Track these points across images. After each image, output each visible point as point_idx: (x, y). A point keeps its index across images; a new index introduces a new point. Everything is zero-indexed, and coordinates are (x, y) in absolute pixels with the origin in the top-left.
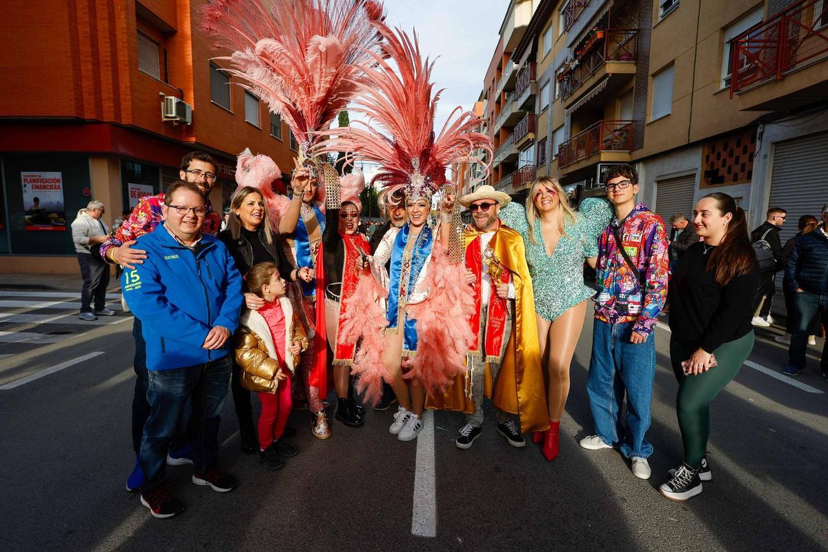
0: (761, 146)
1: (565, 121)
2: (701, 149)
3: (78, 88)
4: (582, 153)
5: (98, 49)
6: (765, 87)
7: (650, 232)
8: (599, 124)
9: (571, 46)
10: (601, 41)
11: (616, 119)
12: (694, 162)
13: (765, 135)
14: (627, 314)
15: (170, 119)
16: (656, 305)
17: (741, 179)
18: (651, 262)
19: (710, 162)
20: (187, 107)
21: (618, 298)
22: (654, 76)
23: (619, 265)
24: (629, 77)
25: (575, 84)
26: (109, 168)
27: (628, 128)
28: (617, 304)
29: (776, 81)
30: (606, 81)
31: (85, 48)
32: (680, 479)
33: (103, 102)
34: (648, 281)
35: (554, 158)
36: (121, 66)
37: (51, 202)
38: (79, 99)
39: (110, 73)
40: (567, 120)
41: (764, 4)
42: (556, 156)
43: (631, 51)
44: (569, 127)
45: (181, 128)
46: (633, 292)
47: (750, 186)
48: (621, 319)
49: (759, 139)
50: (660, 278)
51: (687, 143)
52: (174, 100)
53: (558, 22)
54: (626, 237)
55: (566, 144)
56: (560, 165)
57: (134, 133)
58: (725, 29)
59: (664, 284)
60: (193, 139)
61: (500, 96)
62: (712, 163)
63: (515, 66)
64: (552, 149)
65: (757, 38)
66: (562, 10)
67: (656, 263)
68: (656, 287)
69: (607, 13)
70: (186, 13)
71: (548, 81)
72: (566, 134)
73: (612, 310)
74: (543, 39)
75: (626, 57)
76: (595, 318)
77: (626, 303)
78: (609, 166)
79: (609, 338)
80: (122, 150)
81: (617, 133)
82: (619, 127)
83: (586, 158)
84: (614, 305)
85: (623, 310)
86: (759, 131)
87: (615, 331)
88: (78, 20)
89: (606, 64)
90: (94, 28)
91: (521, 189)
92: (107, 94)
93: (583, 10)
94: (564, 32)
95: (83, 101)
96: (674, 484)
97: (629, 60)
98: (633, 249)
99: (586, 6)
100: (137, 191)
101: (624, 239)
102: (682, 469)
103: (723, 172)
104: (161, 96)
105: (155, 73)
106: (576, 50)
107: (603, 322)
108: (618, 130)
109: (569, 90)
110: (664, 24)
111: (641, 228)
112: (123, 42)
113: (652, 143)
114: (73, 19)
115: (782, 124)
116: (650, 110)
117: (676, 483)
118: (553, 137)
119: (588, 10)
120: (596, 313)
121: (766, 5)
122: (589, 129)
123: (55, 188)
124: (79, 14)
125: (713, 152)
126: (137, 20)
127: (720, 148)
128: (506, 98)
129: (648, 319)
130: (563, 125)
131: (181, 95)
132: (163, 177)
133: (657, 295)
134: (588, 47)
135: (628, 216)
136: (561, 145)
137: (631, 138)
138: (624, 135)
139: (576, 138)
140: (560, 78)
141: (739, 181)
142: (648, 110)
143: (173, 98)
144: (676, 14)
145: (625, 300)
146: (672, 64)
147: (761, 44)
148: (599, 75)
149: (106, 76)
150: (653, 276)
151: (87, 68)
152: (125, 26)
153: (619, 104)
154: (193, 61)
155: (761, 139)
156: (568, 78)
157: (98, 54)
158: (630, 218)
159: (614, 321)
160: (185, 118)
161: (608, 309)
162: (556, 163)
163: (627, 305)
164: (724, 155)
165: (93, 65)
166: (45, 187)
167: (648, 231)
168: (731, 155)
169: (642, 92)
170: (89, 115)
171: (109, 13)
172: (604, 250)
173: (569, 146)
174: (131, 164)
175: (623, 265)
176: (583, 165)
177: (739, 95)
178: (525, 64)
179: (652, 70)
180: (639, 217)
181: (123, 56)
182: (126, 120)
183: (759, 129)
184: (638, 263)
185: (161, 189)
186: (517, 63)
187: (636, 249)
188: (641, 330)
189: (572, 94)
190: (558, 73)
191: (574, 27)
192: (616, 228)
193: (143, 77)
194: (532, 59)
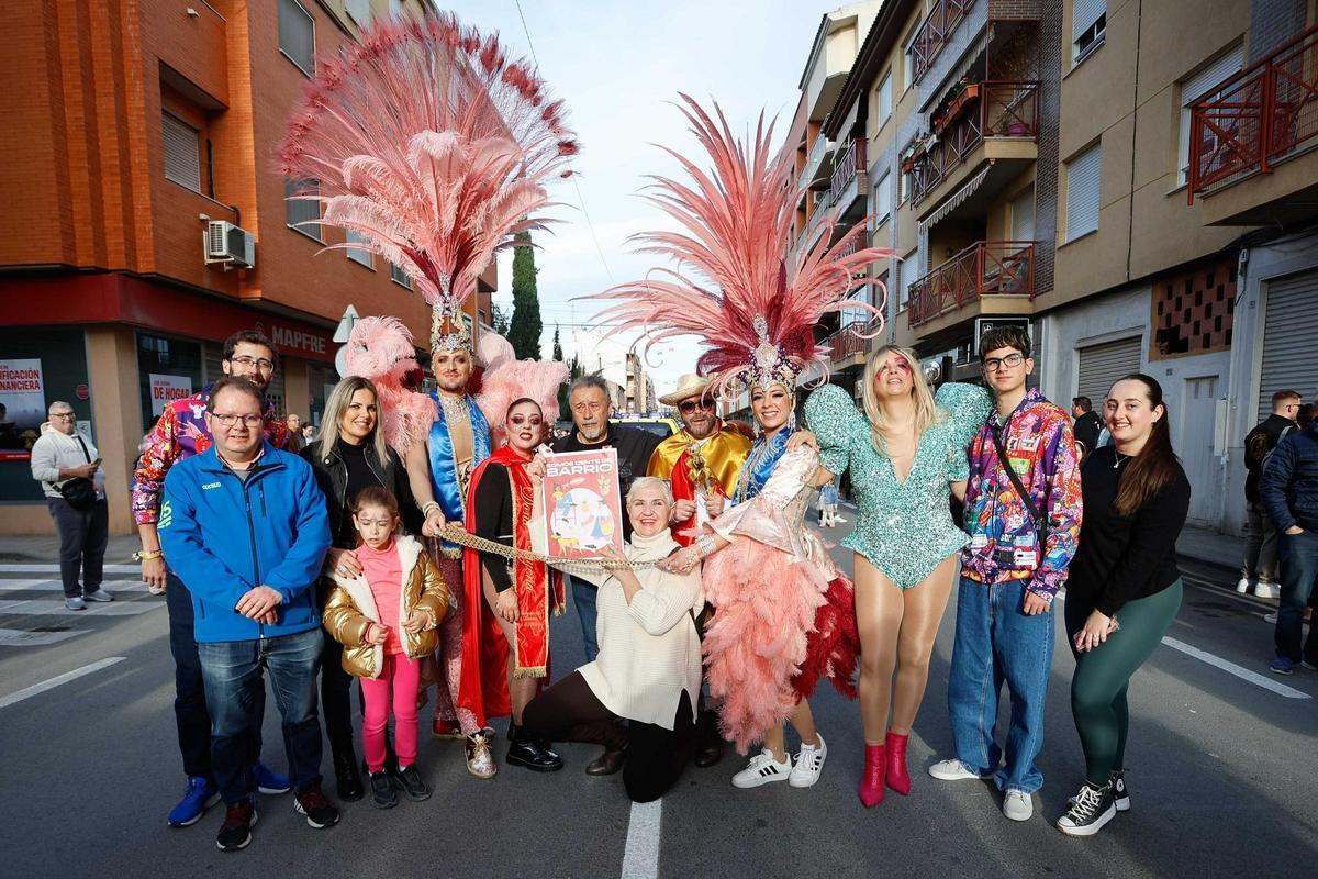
0: (1245, 287)
1: (920, 243)
2: (1150, 291)
3: (66, 215)
4: (949, 300)
5: (98, 146)
6: (1244, 185)
7: (1052, 435)
8: (976, 247)
9: (924, 109)
10: (975, 102)
11: (1006, 240)
12: (1138, 314)
13: (1251, 268)
14: (1013, 568)
15: (217, 261)
16: (1063, 551)
17: (1215, 345)
18: (1055, 484)
19: (1164, 315)
20: (246, 238)
21: (999, 543)
22: (1068, 162)
23: (1001, 489)
24: (1027, 164)
25: (934, 178)
26: (118, 348)
27: (1027, 254)
28: (997, 552)
29: (1261, 175)
30: (985, 171)
31: (78, 146)
32: (1083, 806)
33: (107, 237)
34: (1050, 513)
35: (902, 309)
36: (135, 172)
37: (25, 411)
38: (68, 234)
39: (119, 186)
40: (923, 242)
41: (1242, 42)
42: (904, 305)
43: (1027, 119)
44: (926, 252)
45: (240, 274)
46: (1022, 532)
47: (1229, 356)
48: (1004, 576)
49: (1241, 273)
50: (1070, 509)
51: (1126, 281)
52: (225, 226)
53: (901, 67)
54: (1012, 444)
55: (921, 283)
56: (912, 321)
57: (158, 287)
58: (1181, 83)
59: (1075, 518)
60: (258, 294)
61: (805, 198)
62: (1169, 316)
63: (829, 145)
64: (898, 292)
65: (1227, 101)
66: (908, 47)
67: (1062, 485)
68: (1062, 524)
69: (983, 53)
70: (243, 75)
71: (888, 172)
72: (921, 265)
73: (989, 562)
74: (877, 96)
75: (1019, 130)
76: (962, 577)
77: (1010, 549)
78: (996, 323)
79: (986, 607)
80: (140, 317)
81: (1010, 263)
82: (1011, 253)
83: (955, 309)
84: (992, 553)
85: (1005, 561)
86: (1241, 260)
87: (994, 596)
88: (65, 99)
89: (984, 142)
90: (91, 111)
91: (845, 364)
92: (113, 221)
93: (944, 47)
94: (912, 86)
95: (74, 236)
96: (1077, 815)
97: (1025, 134)
98: (1023, 463)
99: (948, 40)
100: (164, 387)
101: (1009, 446)
102: (1085, 790)
103: (1186, 331)
104: (203, 220)
105: (192, 182)
106: (933, 118)
107: (976, 582)
108: (1010, 259)
109: (923, 188)
110: (1080, 75)
111: (1037, 429)
112: (139, 132)
113: (1069, 281)
114: (57, 97)
115: (1277, 248)
116: (1064, 223)
117: (1078, 812)
118: (899, 270)
119: (951, 46)
120: (964, 567)
121: (1246, 44)
122: (959, 257)
123: (31, 386)
124: (67, 88)
125: (1169, 297)
126: (163, 94)
127: (1179, 290)
128: (815, 201)
129: (1050, 572)
130: (915, 250)
131: (235, 217)
132: (208, 361)
133: (1065, 536)
134: (952, 112)
135: (1016, 410)
136: (913, 286)
137: (1033, 273)
138: (1020, 268)
139: (937, 273)
140: (907, 166)
141: (1212, 347)
142: (1059, 222)
143: (222, 223)
144: (1101, 55)
145: (1010, 544)
146: (1096, 142)
147: (1236, 111)
148: (973, 162)
149: (112, 192)
150: (1057, 506)
151: (80, 178)
152: (142, 105)
153: (1010, 211)
154: (256, 158)
155: (1244, 273)
156: (922, 166)
157: (99, 154)
158: (1019, 413)
159: (993, 580)
160: (244, 257)
161: (984, 560)
162: (906, 317)
163: (1013, 553)
164: (1188, 301)
165: (91, 173)
166: (14, 386)
167: (1050, 434)
168: (1198, 302)
169: (1050, 189)
170: (84, 260)
171: (117, 85)
172: (977, 465)
173: (927, 287)
174: (151, 340)
175: (1008, 489)
176: (951, 320)
177: (1204, 198)
178: (846, 140)
179: (1064, 154)
180: (1032, 411)
181: (138, 157)
182: (145, 266)
183: (1241, 256)
184: (1031, 484)
185: (205, 383)
186: (833, 139)
187: (1027, 462)
188: (1040, 588)
189: (928, 195)
190: (904, 158)
191: (929, 76)
192: (997, 428)
193: (174, 191)
194: (859, 132)
